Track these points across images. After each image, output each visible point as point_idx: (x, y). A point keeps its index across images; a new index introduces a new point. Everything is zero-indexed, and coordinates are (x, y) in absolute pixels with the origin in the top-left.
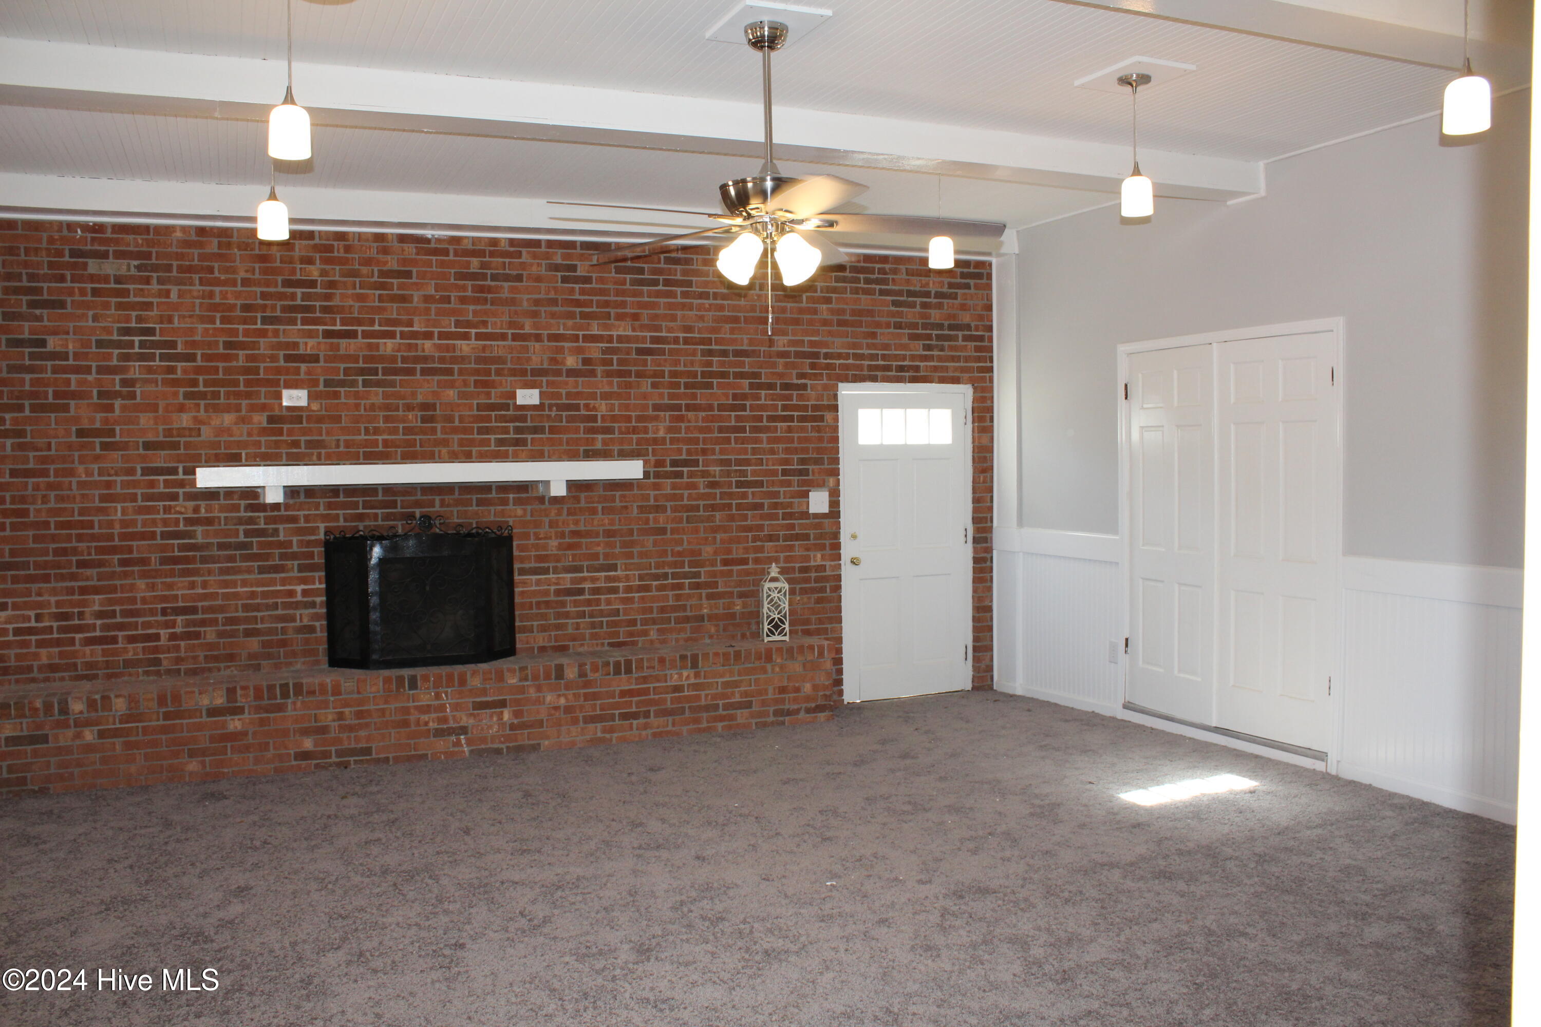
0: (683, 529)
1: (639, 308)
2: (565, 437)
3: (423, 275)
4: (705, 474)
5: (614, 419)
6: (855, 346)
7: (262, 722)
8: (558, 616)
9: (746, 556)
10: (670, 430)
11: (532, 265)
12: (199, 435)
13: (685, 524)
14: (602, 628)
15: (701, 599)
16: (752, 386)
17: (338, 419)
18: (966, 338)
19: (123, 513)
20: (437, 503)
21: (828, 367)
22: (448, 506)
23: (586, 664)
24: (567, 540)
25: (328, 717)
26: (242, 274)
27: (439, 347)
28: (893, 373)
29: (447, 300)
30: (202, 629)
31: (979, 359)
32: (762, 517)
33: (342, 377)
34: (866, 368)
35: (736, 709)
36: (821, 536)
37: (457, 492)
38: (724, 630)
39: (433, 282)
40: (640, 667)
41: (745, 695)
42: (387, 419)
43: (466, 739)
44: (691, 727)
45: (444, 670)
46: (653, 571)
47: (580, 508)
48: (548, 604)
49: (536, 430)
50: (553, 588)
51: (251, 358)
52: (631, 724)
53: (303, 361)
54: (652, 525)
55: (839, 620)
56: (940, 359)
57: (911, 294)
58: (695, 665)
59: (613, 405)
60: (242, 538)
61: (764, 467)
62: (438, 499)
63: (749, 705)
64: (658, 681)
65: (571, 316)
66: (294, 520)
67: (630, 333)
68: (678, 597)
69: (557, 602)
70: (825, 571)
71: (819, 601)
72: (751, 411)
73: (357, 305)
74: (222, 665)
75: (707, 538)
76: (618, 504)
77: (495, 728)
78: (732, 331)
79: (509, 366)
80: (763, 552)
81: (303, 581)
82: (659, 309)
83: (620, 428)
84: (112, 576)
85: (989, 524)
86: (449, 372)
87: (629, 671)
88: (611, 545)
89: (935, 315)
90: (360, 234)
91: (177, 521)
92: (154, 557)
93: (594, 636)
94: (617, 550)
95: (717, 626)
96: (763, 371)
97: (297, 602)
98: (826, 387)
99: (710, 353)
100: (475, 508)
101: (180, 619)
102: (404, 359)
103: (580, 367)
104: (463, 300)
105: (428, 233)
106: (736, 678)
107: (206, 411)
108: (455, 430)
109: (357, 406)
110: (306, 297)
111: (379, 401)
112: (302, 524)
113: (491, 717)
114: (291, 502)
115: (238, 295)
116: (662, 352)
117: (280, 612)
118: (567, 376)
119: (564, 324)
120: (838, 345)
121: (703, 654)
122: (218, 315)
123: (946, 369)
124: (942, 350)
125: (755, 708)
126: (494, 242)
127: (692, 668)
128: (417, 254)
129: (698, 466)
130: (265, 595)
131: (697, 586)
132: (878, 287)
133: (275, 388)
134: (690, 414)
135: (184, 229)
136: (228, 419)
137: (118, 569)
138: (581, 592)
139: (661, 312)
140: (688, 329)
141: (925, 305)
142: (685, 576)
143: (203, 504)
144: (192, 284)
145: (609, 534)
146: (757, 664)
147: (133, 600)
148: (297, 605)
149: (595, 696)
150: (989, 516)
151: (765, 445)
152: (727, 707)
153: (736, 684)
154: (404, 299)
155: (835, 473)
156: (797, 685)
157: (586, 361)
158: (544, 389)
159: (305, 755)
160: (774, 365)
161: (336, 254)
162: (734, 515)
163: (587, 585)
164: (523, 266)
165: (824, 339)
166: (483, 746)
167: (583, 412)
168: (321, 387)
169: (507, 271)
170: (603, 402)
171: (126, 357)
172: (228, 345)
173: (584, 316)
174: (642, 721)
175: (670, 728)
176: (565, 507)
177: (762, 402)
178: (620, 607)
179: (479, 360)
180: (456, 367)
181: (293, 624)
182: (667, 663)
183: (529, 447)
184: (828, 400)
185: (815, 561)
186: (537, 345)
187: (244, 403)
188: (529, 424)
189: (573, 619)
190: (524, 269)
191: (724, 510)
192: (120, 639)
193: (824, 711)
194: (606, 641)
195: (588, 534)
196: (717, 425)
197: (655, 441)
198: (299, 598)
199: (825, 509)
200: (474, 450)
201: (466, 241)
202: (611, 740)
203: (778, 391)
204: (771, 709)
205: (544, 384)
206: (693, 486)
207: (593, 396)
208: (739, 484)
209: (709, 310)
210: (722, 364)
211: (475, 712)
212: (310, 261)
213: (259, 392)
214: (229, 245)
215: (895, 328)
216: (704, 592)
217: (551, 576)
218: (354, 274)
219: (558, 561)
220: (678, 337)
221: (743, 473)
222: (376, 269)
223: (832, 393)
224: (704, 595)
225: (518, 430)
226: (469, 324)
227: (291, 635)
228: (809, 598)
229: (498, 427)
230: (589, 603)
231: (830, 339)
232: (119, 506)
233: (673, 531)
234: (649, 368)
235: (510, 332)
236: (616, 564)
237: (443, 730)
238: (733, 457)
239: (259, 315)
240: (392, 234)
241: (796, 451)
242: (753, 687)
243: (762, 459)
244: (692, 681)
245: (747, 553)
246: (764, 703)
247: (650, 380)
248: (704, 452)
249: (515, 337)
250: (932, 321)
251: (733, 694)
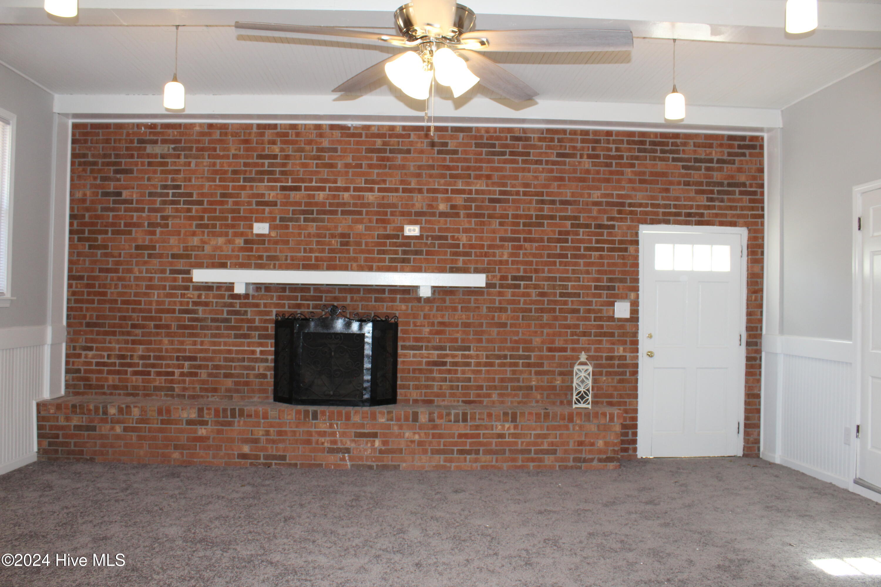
0: (520, 324)
1: (492, 171)
2: (436, 258)
3: (344, 150)
4: (536, 287)
5: (472, 246)
6: (653, 198)
7: (219, 432)
8: (427, 379)
9: (566, 346)
10: (511, 255)
11: (417, 142)
12: (203, 251)
13: (520, 321)
14: (458, 390)
15: (531, 375)
16: (573, 225)
17: (287, 242)
18: (741, 193)
19: (158, 297)
20: (349, 299)
21: (631, 213)
22: (356, 301)
23: (434, 413)
24: (436, 328)
25: (259, 432)
26: (233, 152)
27: (353, 197)
28: (683, 218)
29: (360, 166)
30: (199, 371)
31: (752, 209)
32: (578, 319)
33: (291, 216)
34: (661, 215)
35: (544, 454)
36: (624, 335)
37: (362, 292)
38: (547, 398)
39: (351, 155)
40: (473, 419)
41: (552, 444)
42: (318, 243)
43: (349, 457)
44: (510, 464)
45: (335, 409)
46: (496, 353)
47: (446, 307)
48: (421, 371)
49: (417, 253)
50: (424, 360)
51: (236, 203)
52: (465, 458)
53: (268, 205)
54: (496, 320)
55: (636, 396)
56: (720, 208)
57: (697, 160)
58: (514, 419)
59: (471, 237)
60: (225, 316)
61: (581, 283)
62: (349, 296)
63: (554, 452)
64: (486, 429)
65: (443, 176)
66: (257, 305)
67: (484, 188)
68: (514, 372)
69: (427, 370)
70: (626, 360)
71: (620, 381)
72: (572, 243)
73: (302, 170)
74: (210, 394)
75: (536, 332)
76: (473, 305)
77: (370, 451)
78: (559, 187)
79: (400, 209)
80: (578, 343)
81: (261, 345)
82: (506, 172)
83: (475, 252)
84: (150, 334)
85: (759, 332)
86: (360, 213)
87: (465, 420)
88: (467, 333)
89: (717, 176)
90: (305, 125)
91: (188, 303)
92: (174, 324)
93: (452, 395)
94: (471, 337)
95: (542, 394)
96: (582, 215)
97: (257, 358)
98: (629, 228)
99: (543, 202)
100: (373, 303)
101: (187, 363)
102: (331, 205)
103: (449, 210)
104: (370, 166)
105: (349, 123)
106: (545, 432)
107: (208, 235)
108: (362, 252)
109: (300, 235)
110: (271, 165)
111: (313, 231)
112: (262, 309)
113: (367, 443)
114: (256, 294)
115: (230, 165)
116: (507, 201)
117: (246, 364)
118: (439, 217)
119: (438, 182)
120: (639, 197)
121: (520, 413)
122: (218, 177)
123: (725, 215)
124: (722, 201)
125: (559, 455)
126: (392, 128)
127: (512, 422)
128: (342, 137)
129: (532, 281)
130: (238, 352)
131: (529, 365)
132: (671, 156)
133: (249, 221)
134: (526, 244)
135: (201, 125)
136: (221, 241)
137: (154, 330)
138: (444, 364)
139: (508, 173)
140: (527, 185)
141: (708, 169)
142: (520, 357)
143: (203, 293)
144: (204, 158)
145: (466, 325)
146: (562, 423)
147: (160, 350)
148: (256, 360)
149: (440, 436)
150: (759, 325)
151: (582, 268)
152: (537, 452)
153: (545, 436)
154: (331, 166)
155: (636, 289)
156: (592, 441)
157: (453, 207)
158: (423, 225)
159: (244, 456)
160: (590, 211)
161: (290, 138)
162: (557, 316)
163: (449, 360)
164: (411, 143)
165: (628, 193)
166: (360, 463)
167: (450, 241)
168: (278, 222)
169: (400, 147)
170: (464, 235)
171: (164, 203)
172: (223, 195)
173: (452, 176)
174: (473, 456)
175: (494, 463)
176: (435, 305)
177: (581, 237)
178: (472, 376)
179: (380, 205)
180: (364, 210)
181: (254, 372)
182: (493, 416)
183: (412, 264)
184: (632, 236)
185: (618, 352)
186: (419, 196)
187: (231, 231)
188: (412, 248)
189: (438, 382)
190: (411, 146)
191: (550, 312)
192: (152, 373)
193: (613, 462)
194: (461, 399)
195: (450, 324)
196: (546, 252)
197: (501, 262)
198: (258, 355)
199: (627, 315)
200: (375, 265)
201: (373, 128)
202: (450, 467)
203: (593, 230)
204: (572, 457)
205: (423, 222)
206: (528, 295)
207: (458, 230)
208: (562, 295)
209: (542, 172)
210: (551, 210)
211: (356, 439)
212: (274, 143)
213: (239, 225)
214: (226, 134)
215: (684, 185)
216: (533, 370)
217: (424, 352)
218: (302, 150)
219: (429, 342)
220: (519, 191)
221: (566, 287)
222: (315, 147)
223: (634, 231)
224: (533, 372)
225: (405, 252)
226: (374, 182)
227: (251, 379)
228: (613, 379)
229: (391, 250)
230: (449, 372)
231: (633, 193)
232: (156, 292)
233: (512, 325)
234: (497, 212)
235: (401, 187)
236: (470, 347)
237: (333, 449)
238: (558, 275)
239: (242, 176)
240: (326, 125)
241: (605, 272)
242: (558, 439)
243: (579, 278)
244: (512, 431)
245: (566, 343)
246: (566, 452)
247: (498, 221)
248: (536, 271)
249: (404, 191)
250: (715, 180)
251: (542, 443)
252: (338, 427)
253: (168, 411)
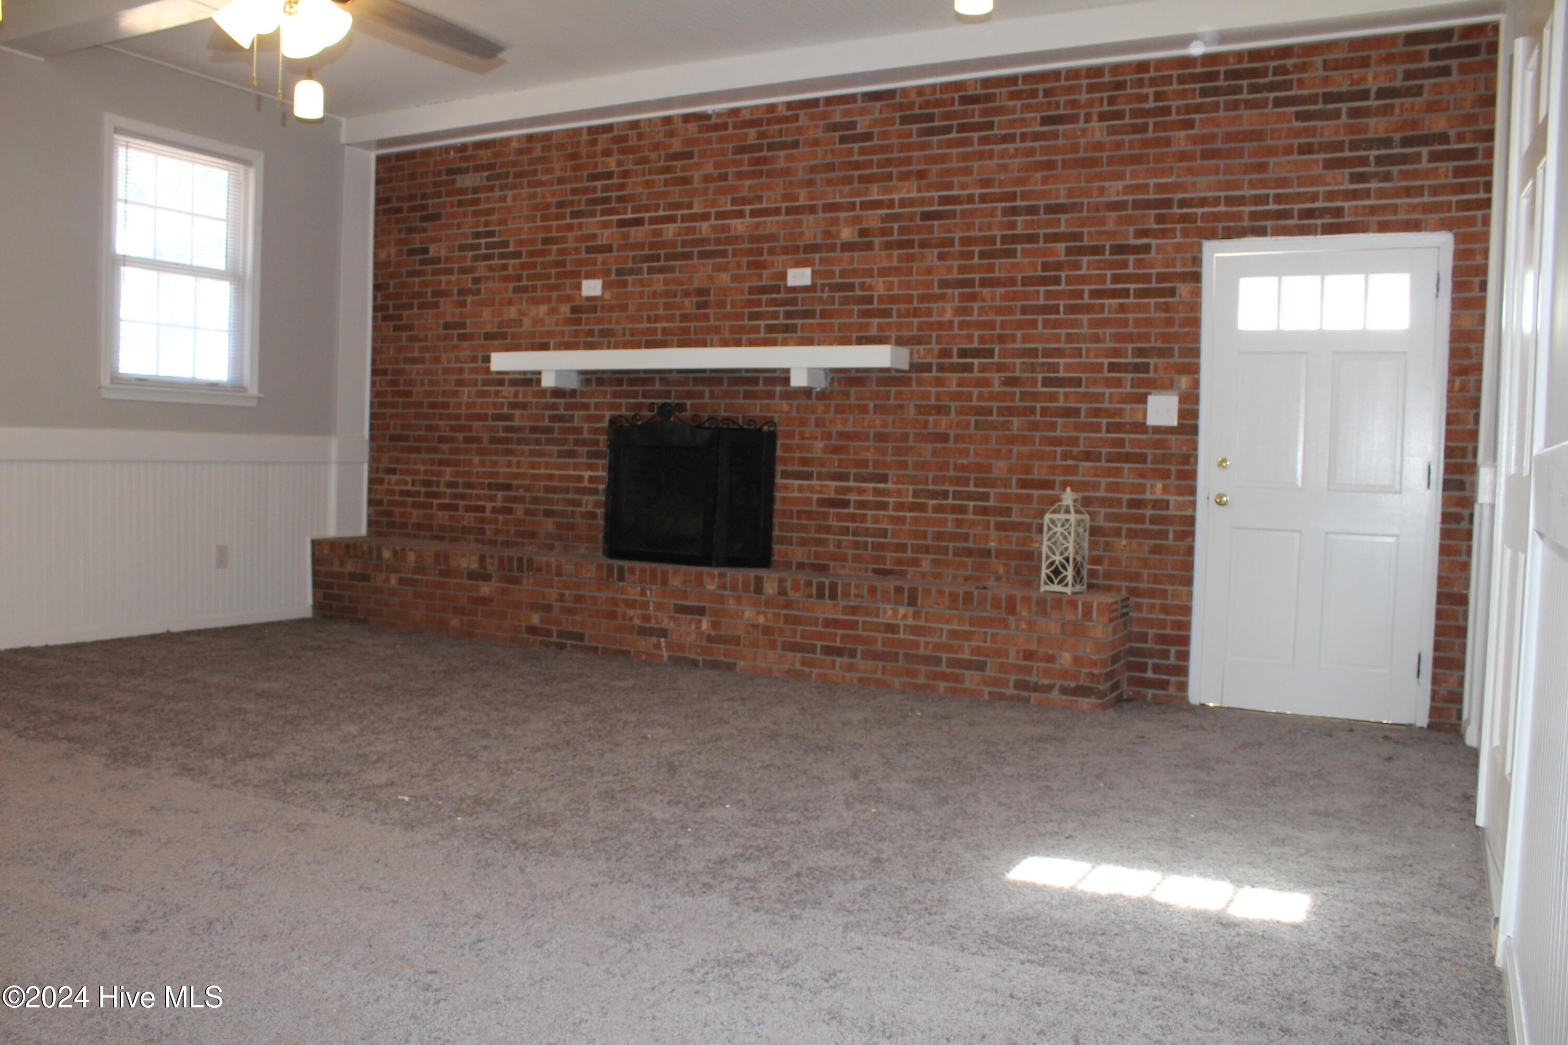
0: (970, 436)
1: (927, 164)
2: (836, 321)
3: (703, 154)
4: (1000, 368)
5: (893, 299)
6: (1229, 185)
7: (504, 592)
8: (819, 529)
9: (1051, 478)
10: (959, 311)
11: (808, 128)
12: (521, 326)
13: (972, 431)
14: (866, 549)
15: (988, 528)
16: (1069, 251)
17: (624, 308)
18: (1435, 157)
19: (469, 397)
20: (707, 395)
21: (1184, 218)
22: (717, 398)
23: (786, 580)
24: (834, 442)
25: (553, 594)
26: (558, 174)
27: (714, 228)
28: (1295, 222)
29: (724, 177)
30: (514, 506)
31: (1462, 189)
32: (1077, 427)
33: (630, 265)
34: (1246, 217)
35: (964, 668)
36: (1165, 459)
37: (725, 383)
39: (712, 160)
40: (846, 594)
41: (977, 651)
42: (667, 306)
43: (667, 643)
44: (905, 679)
45: (647, 566)
46: (931, 487)
47: (850, 406)
48: (809, 514)
49: (806, 314)
50: (815, 496)
51: (561, 252)
52: (834, 662)
53: (600, 252)
54: (931, 429)
55: (1188, 581)
56: (1382, 194)
57: (1329, 98)
58: (912, 602)
59: (892, 283)
60: (547, 423)
61: (1084, 360)
62: (707, 390)
63: (981, 666)
64: (868, 614)
65: (848, 180)
66: (586, 407)
67: (914, 195)
68: (959, 523)
69: (818, 513)
70: (1167, 508)
71: (1156, 550)
72: (1067, 284)
73: (646, 191)
75: (999, 451)
76: (892, 402)
77: (693, 636)
78: (1045, 180)
79: (782, 243)
80: (1076, 474)
81: (590, 467)
82: (951, 162)
83: (899, 310)
84: (458, 451)
85: (1469, 460)
86: (723, 253)
87: (833, 596)
88: (883, 452)
89: (1376, 126)
90: (650, 120)
91: (502, 404)
92: (486, 436)
93: (857, 558)
94: (889, 458)
95: (1006, 565)
96: (1085, 230)
97: (585, 488)
98: (1179, 248)
99: (1014, 211)
100: (741, 401)
101: (500, 494)
102: (684, 243)
103: (857, 239)
104: (740, 176)
105: (709, 108)
106: (967, 628)
107: (527, 303)
108: (727, 317)
109: (641, 294)
110: (606, 188)
111: (660, 287)
112: (592, 412)
113: (690, 622)
114: (585, 389)
115: (553, 194)
116: (952, 215)
117: (570, 496)
118: (842, 251)
119: (841, 192)
120: (1203, 187)
121: (924, 590)
122: (539, 213)
123: (1394, 209)
124: (1387, 177)
125: (990, 672)
126: (772, 108)
127: (909, 604)
128: (699, 132)
129: (993, 357)
130: (562, 478)
131: (985, 511)
132: (1272, 95)
133: (576, 277)
134: (984, 290)
135: (519, 138)
136: (543, 309)
137: (463, 446)
138: (845, 504)
139: (954, 165)
140: (985, 183)
141: (1355, 113)
142: (970, 496)
143: (521, 389)
144: (522, 188)
145: (881, 437)
146: (993, 614)
147: (470, 474)
148: (584, 491)
149: (796, 620)
150: (1470, 446)
151: (1085, 330)
152: (951, 663)
153: (967, 636)
154: (685, 181)
155: (1193, 370)
156: (1050, 652)
157: (863, 233)
158: (817, 267)
159: (533, 630)
160: (1102, 221)
161: (630, 143)
162: (1037, 422)
163: (853, 497)
164: (800, 130)
165: (1179, 180)
166: (680, 654)
167: (858, 293)
168: (613, 277)
169: (783, 139)
170: (881, 280)
171: (476, 258)
172: (546, 241)
173: (863, 179)
174: (846, 660)
175: (879, 675)
176: (833, 403)
177: (1084, 271)
178: (889, 527)
179: (753, 239)
180: (730, 248)
181: (580, 509)
182: (879, 594)
183: (799, 334)
184: (1184, 265)
185: (1153, 493)
186: (811, 218)
187: (555, 294)
188: (799, 308)
189: (836, 534)
190: (801, 134)
191: (1024, 415)
192: (460, 508)
193: (1089, 696)
194: (871, 566)
195: (856, 436)
196: (1019, 304)
197: (940, 325)
198: (586, 484)
199: (1172, 420)
200: (744, 337)
201: (744, 112)
202: (810, 675)
203: (1107, 256)
204: (1013, 678)
205: (817, 262)
206: (987, 383)
207: (869, 273)
208: (1047, 382)
209: (1015, 156)
210: (1028, 224)
211: (677, 615)
212: (607, 153)
213: (564, 284)
214: (549, 148)
215: (1301, 152)
216: (993, 520)
217: (815, 482)
218: (644, 161)
219: (823, 466)
220: (972, 195)
221: (1054, 368)
222: (663, 153)
223: (1188, 255)
224: (992, 524)
225: (788, 315)
226: (744, 201)
227: (578, 520)
228: (1140, 545)
229: (768, 312)
230: (853, 518)
231: (1190, 179)
232: (466, 389)
233: (958, 438)
234: (936, 235)
235: (784, 205)
236: (887, 475)
237: (645, 628)
238: (1040, 346)
239: (568, 210)
240: (678, 116)
241: (1130, 338)
242: (988, 644)
243: (1080, 349)
244: (910, 621)
245: (1054, 474)
246: (1002, 668)
247: (936, 251)
248: (1002, 339)
249: (790, 211)
250: (1371, 135)
251: (961, 647)
252: (652, 595)
253: (446, 558)
